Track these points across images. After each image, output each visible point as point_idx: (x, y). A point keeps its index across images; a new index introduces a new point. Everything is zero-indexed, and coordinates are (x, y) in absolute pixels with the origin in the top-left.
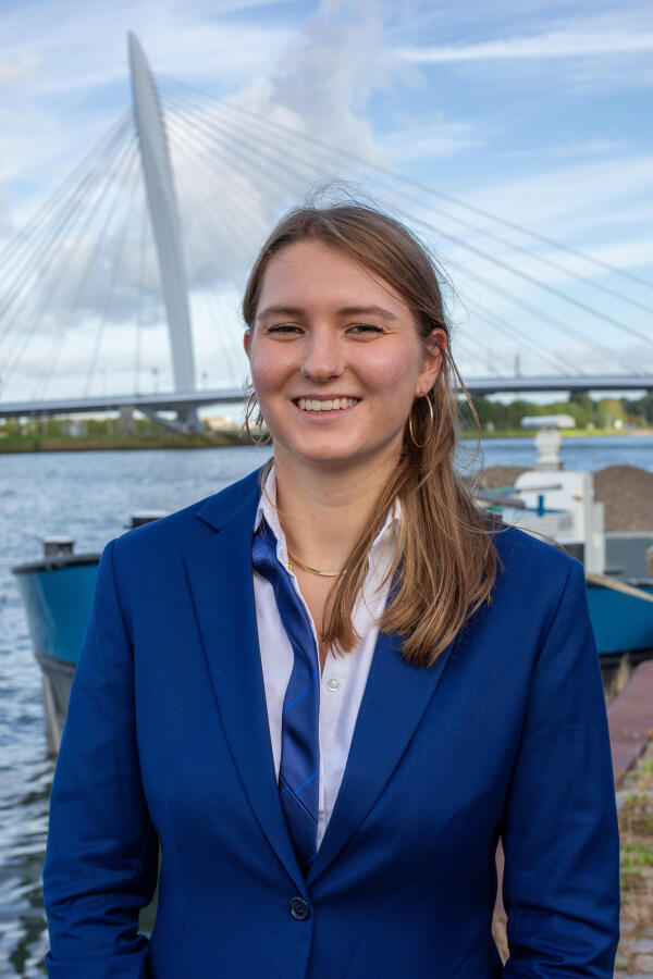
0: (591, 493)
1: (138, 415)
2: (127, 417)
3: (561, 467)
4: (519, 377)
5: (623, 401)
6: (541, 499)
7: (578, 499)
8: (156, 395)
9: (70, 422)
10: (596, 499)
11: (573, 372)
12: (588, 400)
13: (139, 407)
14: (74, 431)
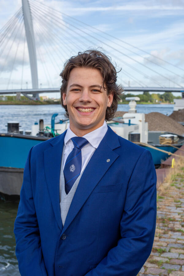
0: (144, 119)
1: (22, 95)
2: (19, 96)
3: (136, 112)
4: (130, 87)
5: (158, 95)
6: (130, 121)
7: (140, 121)
8: (27, 89)
9: (3, 96)
10: (146, 121)
11: (144, 86)
12: (148, 94)
13: (22, 93)
14: (4, 99)
